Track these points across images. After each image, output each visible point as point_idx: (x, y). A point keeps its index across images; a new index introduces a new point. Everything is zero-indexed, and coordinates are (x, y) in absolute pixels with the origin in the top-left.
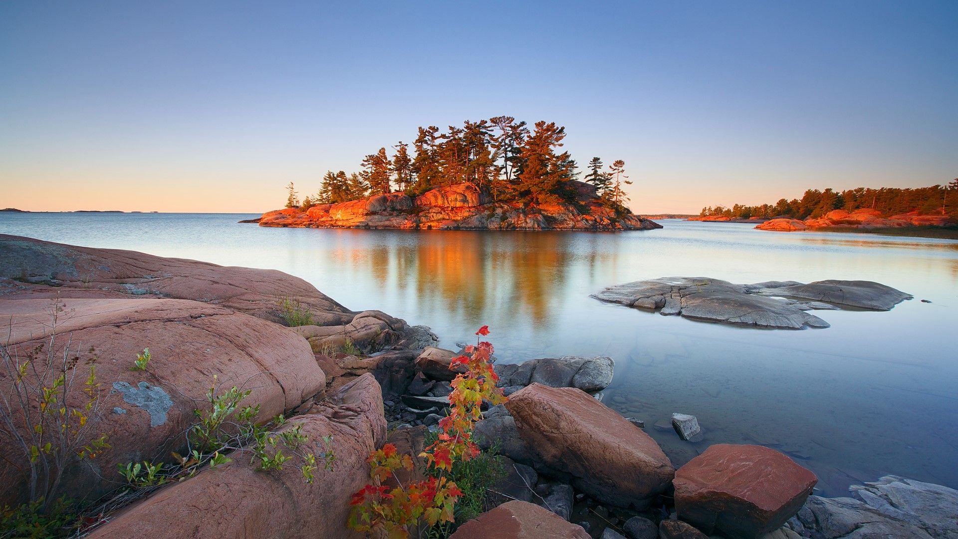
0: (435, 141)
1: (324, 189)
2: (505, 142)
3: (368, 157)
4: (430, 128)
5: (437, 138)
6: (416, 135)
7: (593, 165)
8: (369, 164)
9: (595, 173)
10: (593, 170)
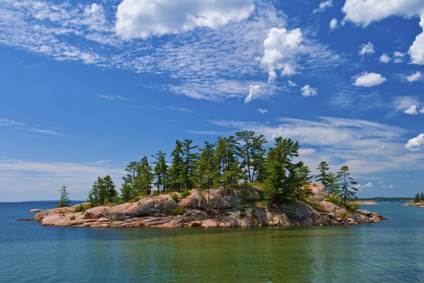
0: (190, 151)
1: (94, 191)
2: (248, 151)
3: (132, 163)
4: (186, 140)
5: (191, 148)
6: (174, 147)
7: (321, 167)
8: (132, 169)
9: (323, 174)
10: (321, 171)
